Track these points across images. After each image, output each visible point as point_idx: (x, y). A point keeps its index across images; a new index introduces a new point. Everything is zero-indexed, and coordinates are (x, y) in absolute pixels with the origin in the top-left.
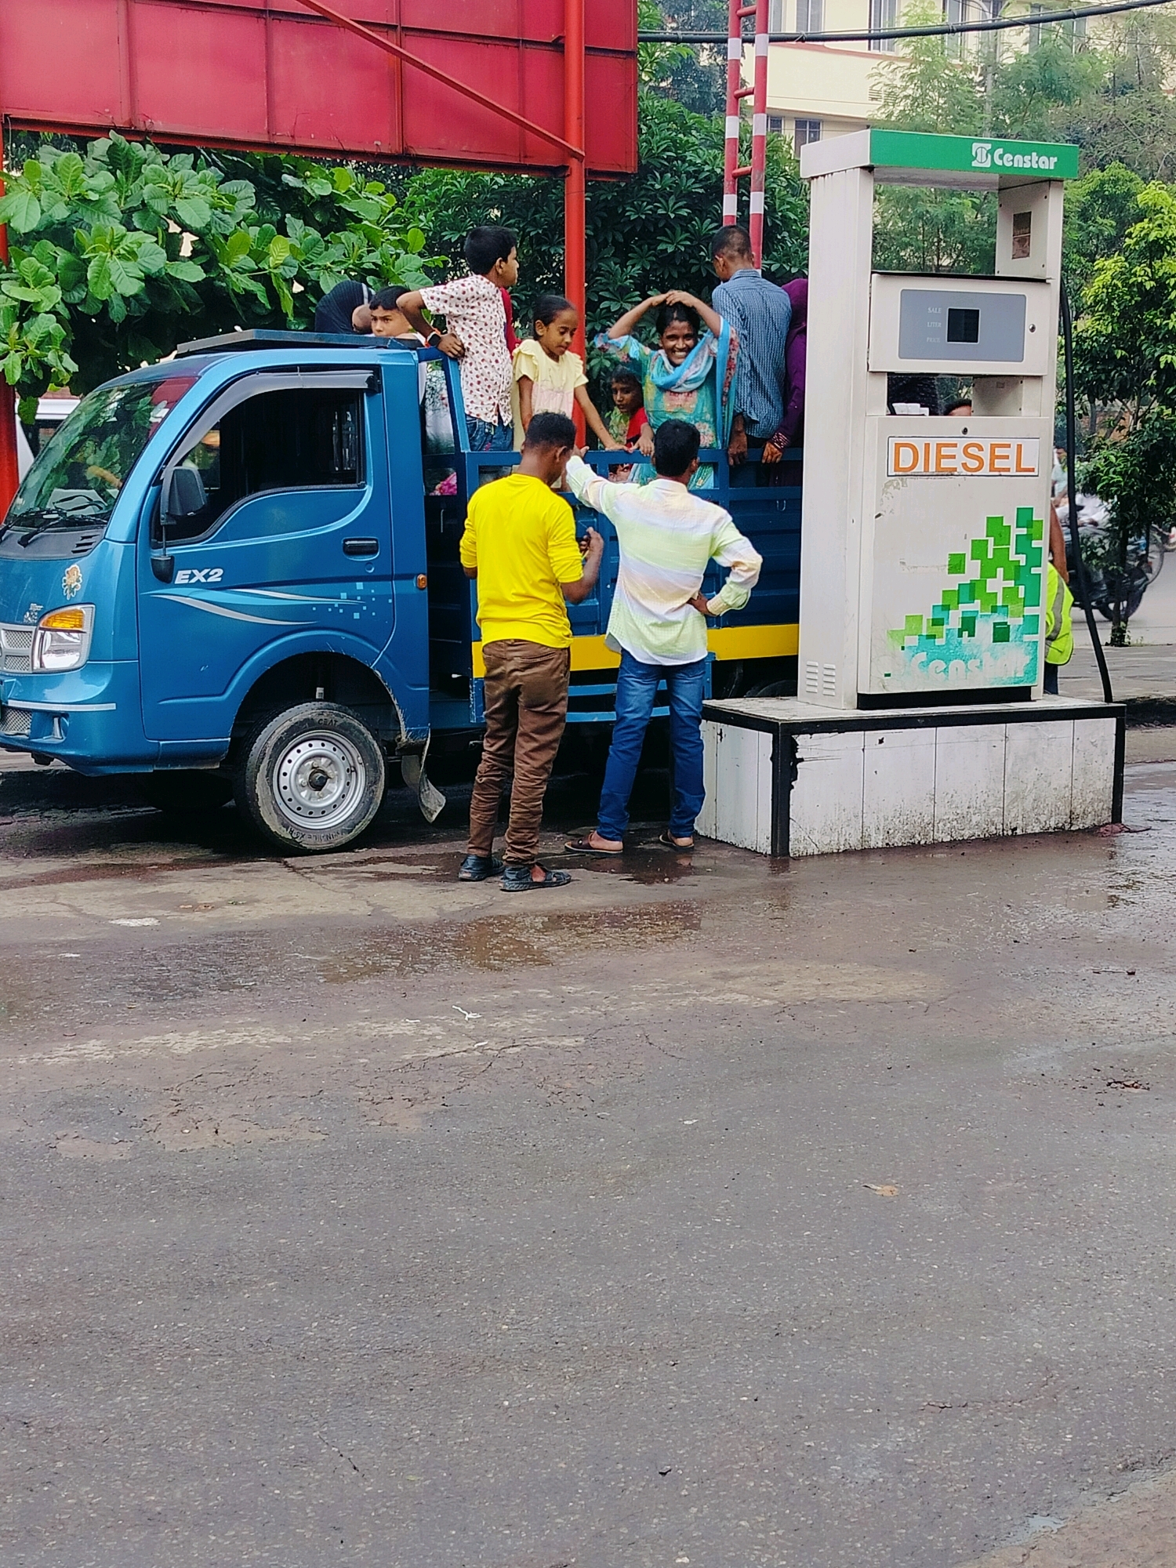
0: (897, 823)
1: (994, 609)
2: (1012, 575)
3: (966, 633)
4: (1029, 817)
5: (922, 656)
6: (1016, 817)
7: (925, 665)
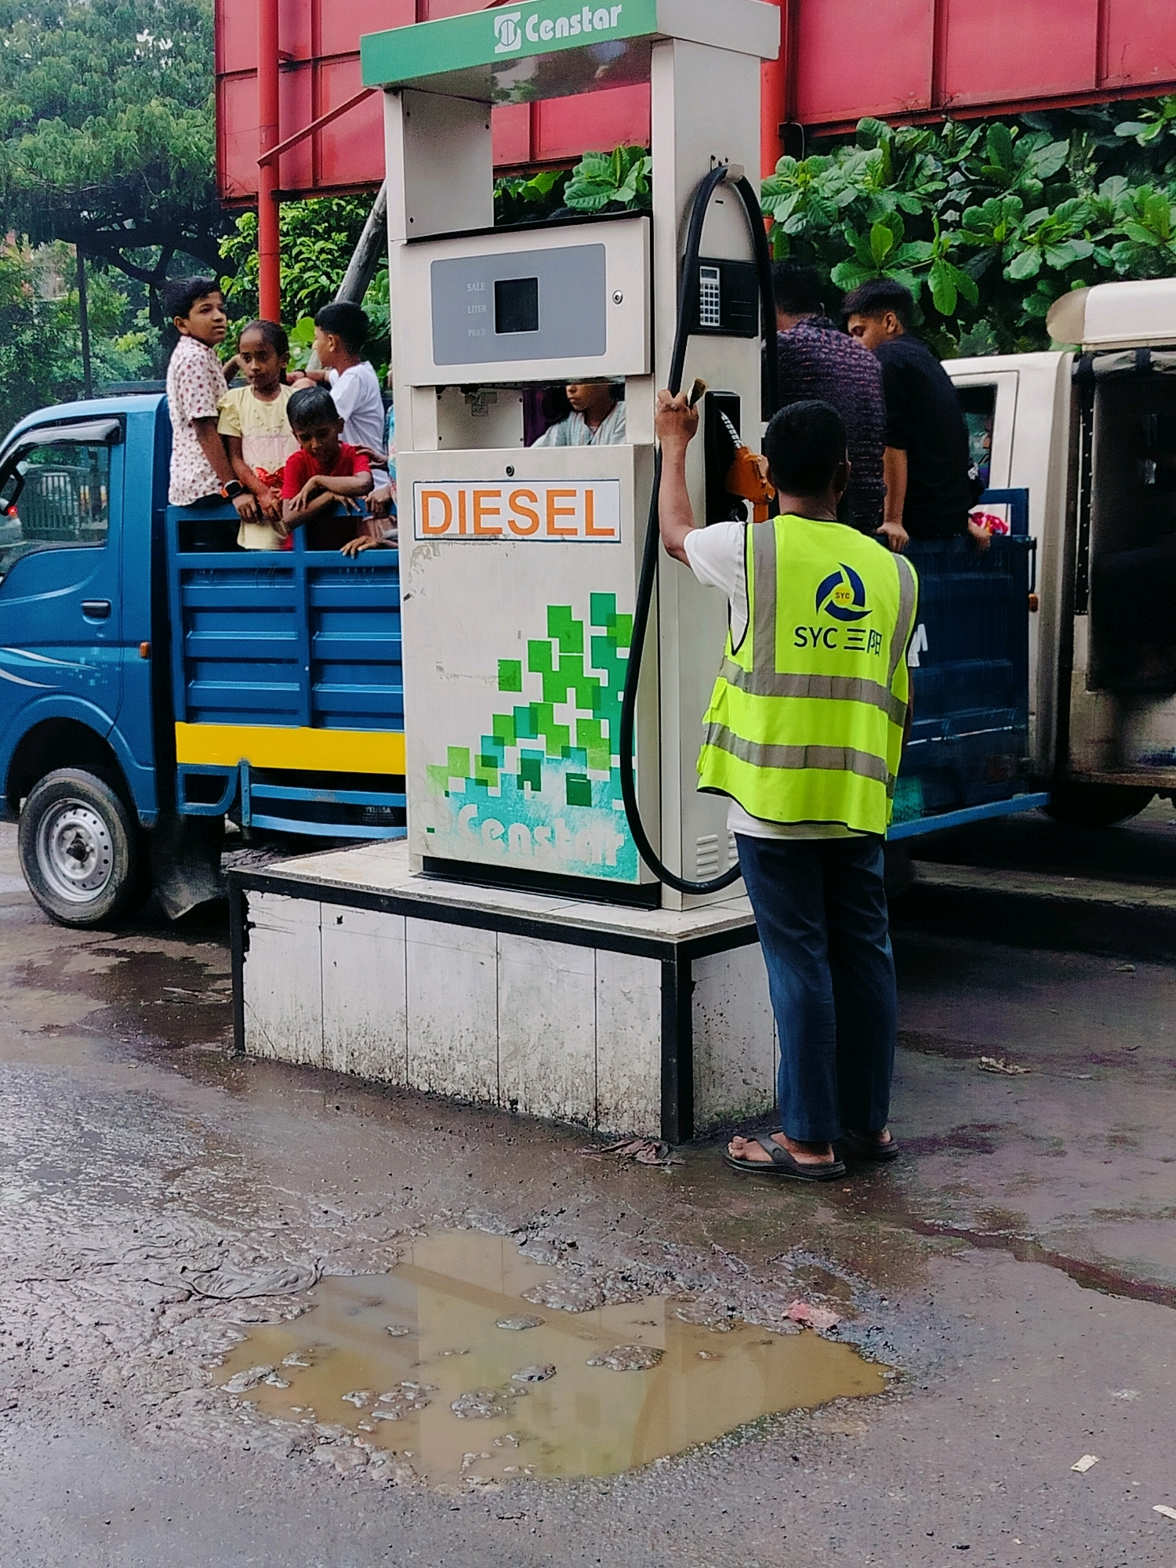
0: (362, 1043)
1: (566, 752)
2: (589, 701)
3: (528, 784)
4: (534, 1089)
5: (472, 810)
6: (516, 1084)
7: (476, 823)
